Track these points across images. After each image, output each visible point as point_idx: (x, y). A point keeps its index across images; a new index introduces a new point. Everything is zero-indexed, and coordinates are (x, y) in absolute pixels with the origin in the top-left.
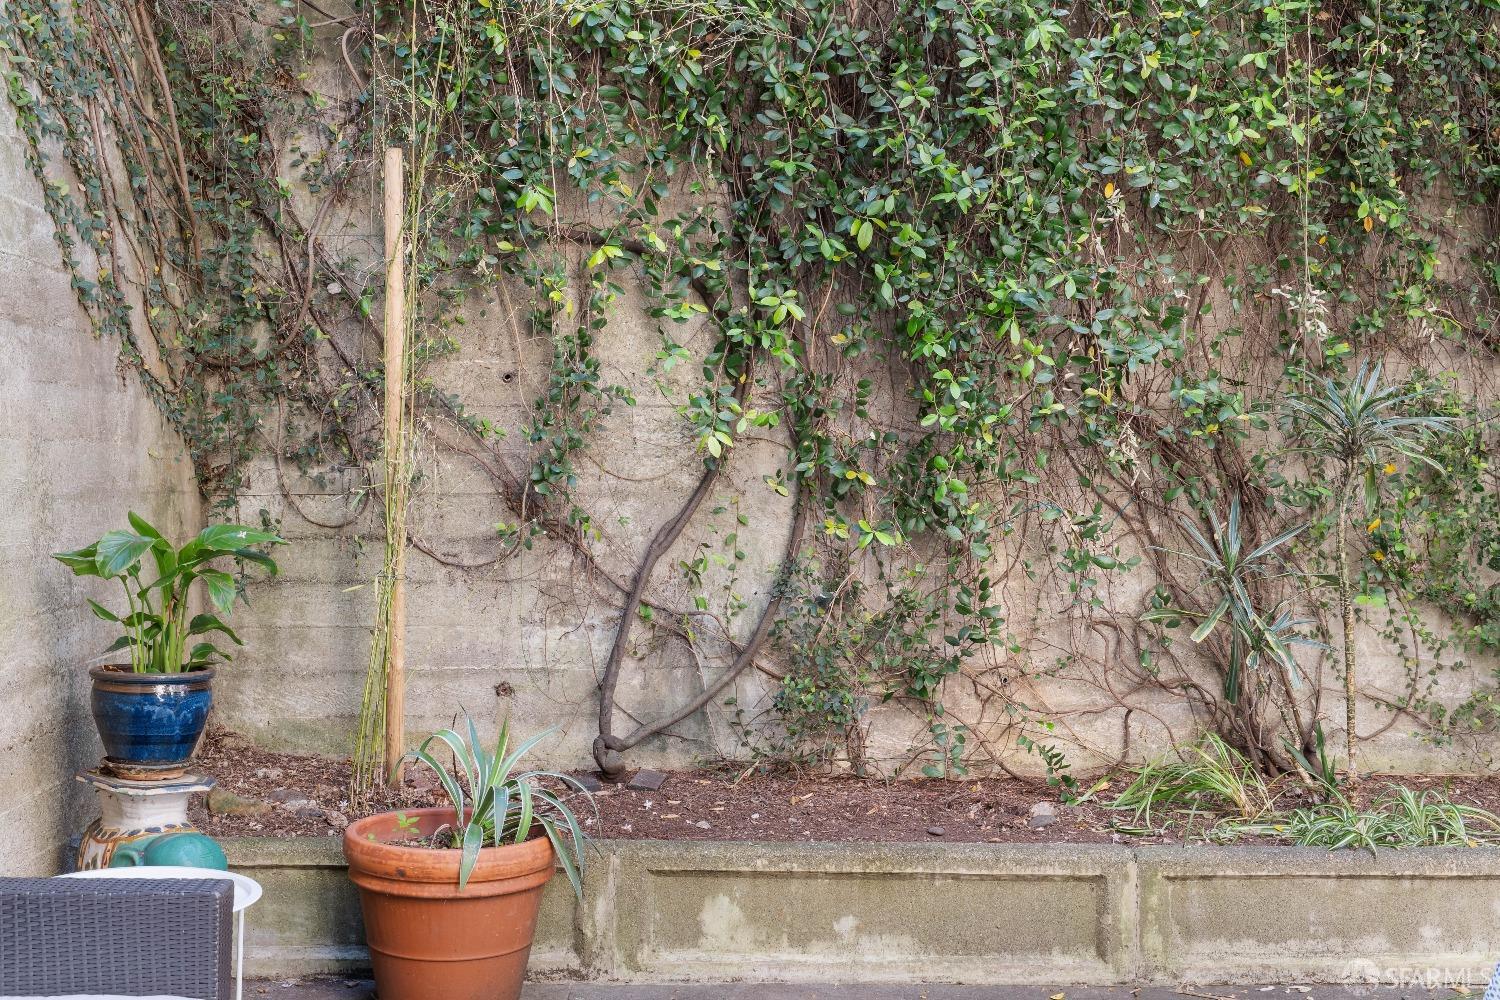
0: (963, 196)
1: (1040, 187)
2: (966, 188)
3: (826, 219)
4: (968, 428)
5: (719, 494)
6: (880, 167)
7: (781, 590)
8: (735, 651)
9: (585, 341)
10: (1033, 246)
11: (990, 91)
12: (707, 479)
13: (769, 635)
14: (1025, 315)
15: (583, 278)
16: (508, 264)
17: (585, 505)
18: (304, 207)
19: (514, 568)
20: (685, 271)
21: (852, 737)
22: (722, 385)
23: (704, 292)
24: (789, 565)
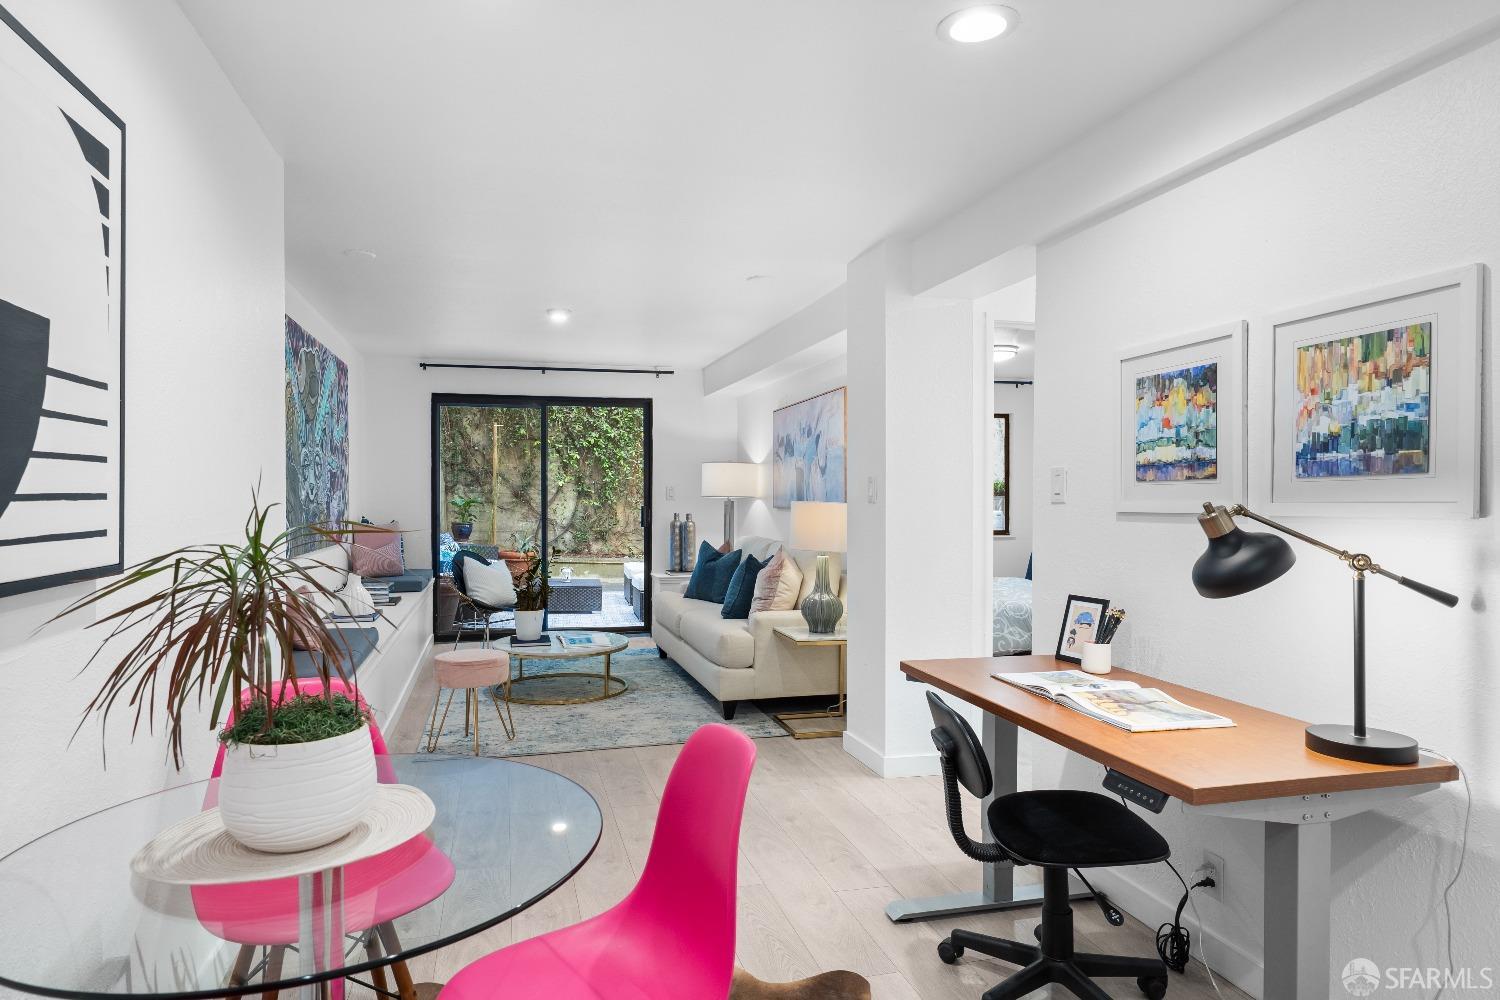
0: (612, 435)
1: (629, 433)
2: (613, 433)
3: (584, 437)
4: (613, 481)
5: (561, 495)
6: (595, 428)
7: (574, 515)
8: (564, 528)
9: (531, 461)
10: (627, 445)
11: (618, 414)
12: (558, 491)
13: (571, 525)
14: (625, 459)
15: (532, 448)
16: (515, 444)
17: (532, 496)
18: (469, 430)
19: (516, 509)
20: (555, 447)
21: (589, 546)
22: (562, 472)
23: (558, 451)
24: (576, 510)
